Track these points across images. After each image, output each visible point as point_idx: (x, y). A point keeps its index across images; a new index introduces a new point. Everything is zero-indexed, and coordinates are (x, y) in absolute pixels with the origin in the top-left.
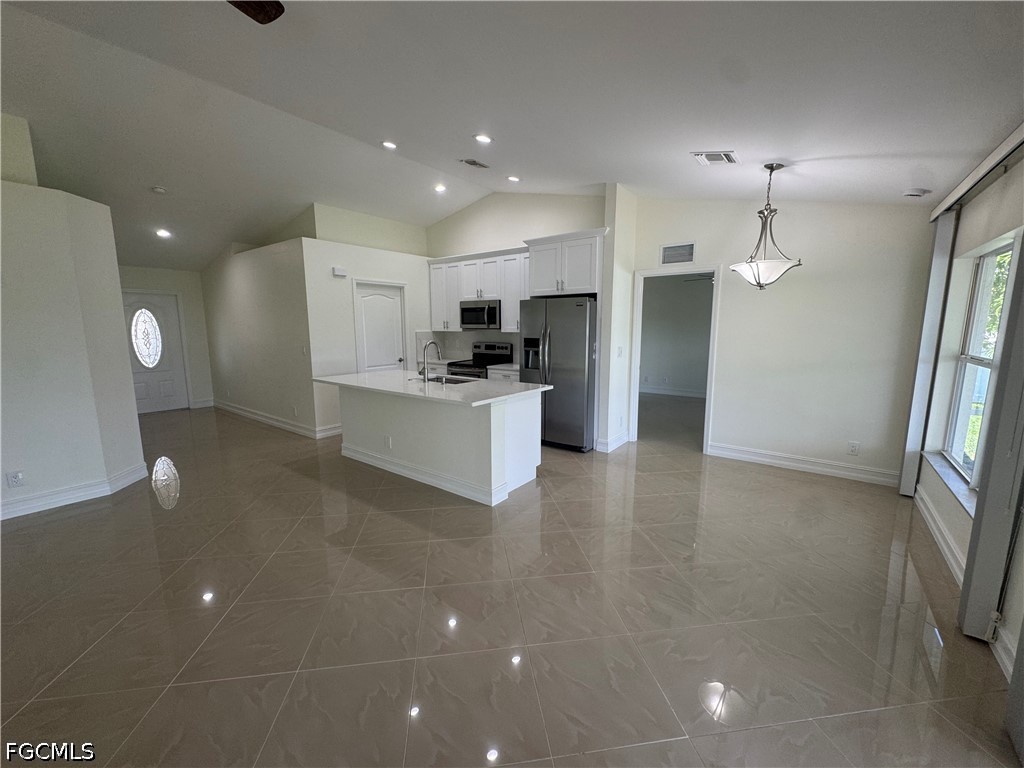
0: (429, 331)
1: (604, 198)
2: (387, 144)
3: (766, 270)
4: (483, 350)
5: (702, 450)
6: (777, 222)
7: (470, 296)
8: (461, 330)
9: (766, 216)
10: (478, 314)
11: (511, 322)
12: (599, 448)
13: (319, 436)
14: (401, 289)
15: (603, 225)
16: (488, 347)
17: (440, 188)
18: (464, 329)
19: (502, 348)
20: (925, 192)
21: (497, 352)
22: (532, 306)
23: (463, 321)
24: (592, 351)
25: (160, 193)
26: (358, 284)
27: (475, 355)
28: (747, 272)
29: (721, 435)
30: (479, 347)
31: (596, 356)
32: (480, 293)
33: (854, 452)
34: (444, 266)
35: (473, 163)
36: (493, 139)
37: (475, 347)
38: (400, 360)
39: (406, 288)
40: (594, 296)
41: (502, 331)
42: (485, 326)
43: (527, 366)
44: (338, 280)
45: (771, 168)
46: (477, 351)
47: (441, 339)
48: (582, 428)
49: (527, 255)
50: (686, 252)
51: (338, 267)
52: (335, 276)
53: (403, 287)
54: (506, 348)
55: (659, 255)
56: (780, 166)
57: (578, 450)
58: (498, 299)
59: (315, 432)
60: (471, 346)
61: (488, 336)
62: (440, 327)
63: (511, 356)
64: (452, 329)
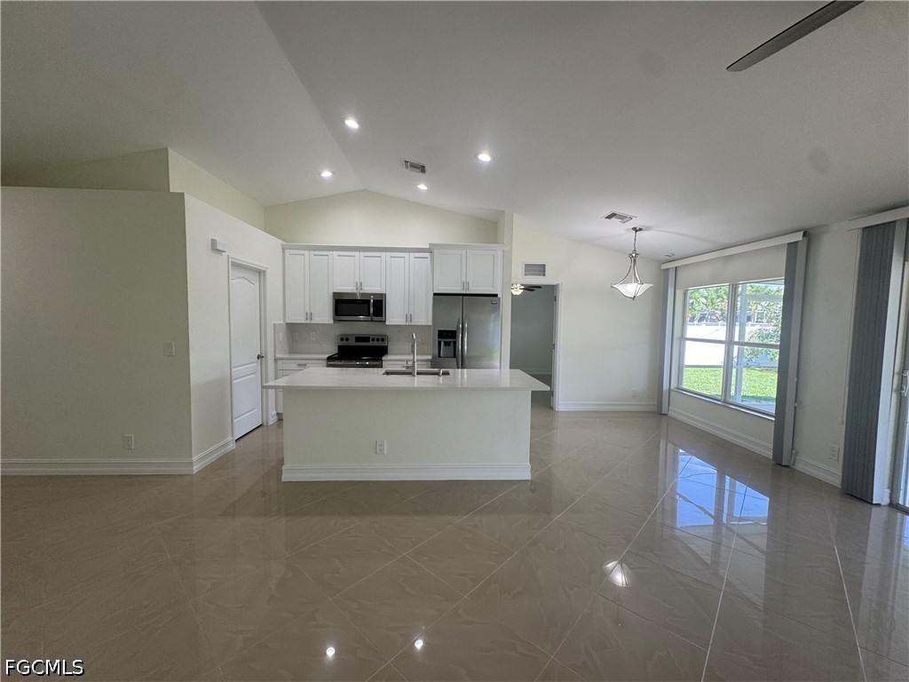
0: (282, 322)
4: (352, 342)
7: (347, 287)
8: (332, 322)
9: (634, 257)
11: (398, 315)
14: (260, 273)
16: (358, 339)
18: (335, 320)
19: (378, 340)
21: (369, 343)
22: (447, 301)
23: (336, 313)
26: (232, 263)
27: (340, 347)
30: (346, 339)
32: (360, 285)
34: (307, 253)
37: (342, 339)
39: (267, 273)
40: (496, 296)
41: (387, 323)
42: (369, 318)
44: (216, 256)
46: (344, 343)
47: (297, 330)
50: (541, 270)
51: (217, 240)
52: (214, 250)
53: (264, 272)
54: (383, 340)
55: (521, 268)
56: (640, 230)
58: (382, 292)
59: (192, 463)
60: (336, 339)
61: (366, 328)
62: (299, 318)
63: (386, 348)
64: (317, 320)
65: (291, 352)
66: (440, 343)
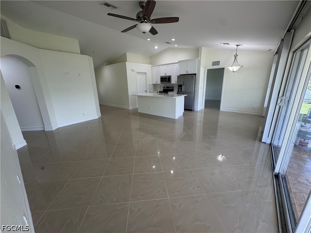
0: (152, 84)
1: (199, 49)
2: (148, 39)
3: (235, 68)
4: (166, 88)
5: (219, 110)
6: (238, 58)
7: (163, 75)
9: (236, 56)
10: (166, 79)
11: (174, 81)
12: (196, 110)
13: (130, 109)
14: (146, 73)
15: (198, 57)
16: (167, 87)
17: (156, 47)
18: (161, 83)
19: (171, 88)
20: (271, 50)
21: (170, 89)
22: (180, 77)
23: (161, 81)
24: (195, 87)
25: (95, 53)
26: (137, 73)
27: (163, 90)
28: (231, 69)
29: (224, 106)
30: (165, 88)
31: (195, 89)
32: (166, 74)
33: (253, 108)
34: (156, 67)
35: (168, 43)
36: (175, 40)
38: (146, 91)
40: (195, 74)
41: (171, 83)
42: (167, 82)
43: (179, 91)
44: (133, 72)
45: (237, 46)
46: (164, 88)
47: (155, 85)
48: (192, 105)
49: (179, 64)
51: (133, 69)
52: (132, 71)
54: (172, 88)
55: (211, 64)
56: (239, 45)
57: (191, 110)
58: (170, 75)
59: (129, 108)
60: (162, 87)
61: (168, 85)
62: (155, 83)
63: (173, 89)
64: (158, 83)
65: (154, 91)
66: (179, 88)
